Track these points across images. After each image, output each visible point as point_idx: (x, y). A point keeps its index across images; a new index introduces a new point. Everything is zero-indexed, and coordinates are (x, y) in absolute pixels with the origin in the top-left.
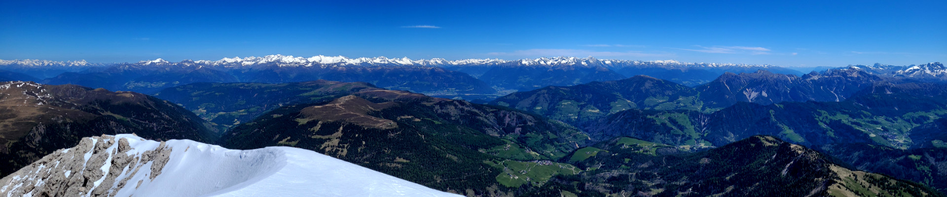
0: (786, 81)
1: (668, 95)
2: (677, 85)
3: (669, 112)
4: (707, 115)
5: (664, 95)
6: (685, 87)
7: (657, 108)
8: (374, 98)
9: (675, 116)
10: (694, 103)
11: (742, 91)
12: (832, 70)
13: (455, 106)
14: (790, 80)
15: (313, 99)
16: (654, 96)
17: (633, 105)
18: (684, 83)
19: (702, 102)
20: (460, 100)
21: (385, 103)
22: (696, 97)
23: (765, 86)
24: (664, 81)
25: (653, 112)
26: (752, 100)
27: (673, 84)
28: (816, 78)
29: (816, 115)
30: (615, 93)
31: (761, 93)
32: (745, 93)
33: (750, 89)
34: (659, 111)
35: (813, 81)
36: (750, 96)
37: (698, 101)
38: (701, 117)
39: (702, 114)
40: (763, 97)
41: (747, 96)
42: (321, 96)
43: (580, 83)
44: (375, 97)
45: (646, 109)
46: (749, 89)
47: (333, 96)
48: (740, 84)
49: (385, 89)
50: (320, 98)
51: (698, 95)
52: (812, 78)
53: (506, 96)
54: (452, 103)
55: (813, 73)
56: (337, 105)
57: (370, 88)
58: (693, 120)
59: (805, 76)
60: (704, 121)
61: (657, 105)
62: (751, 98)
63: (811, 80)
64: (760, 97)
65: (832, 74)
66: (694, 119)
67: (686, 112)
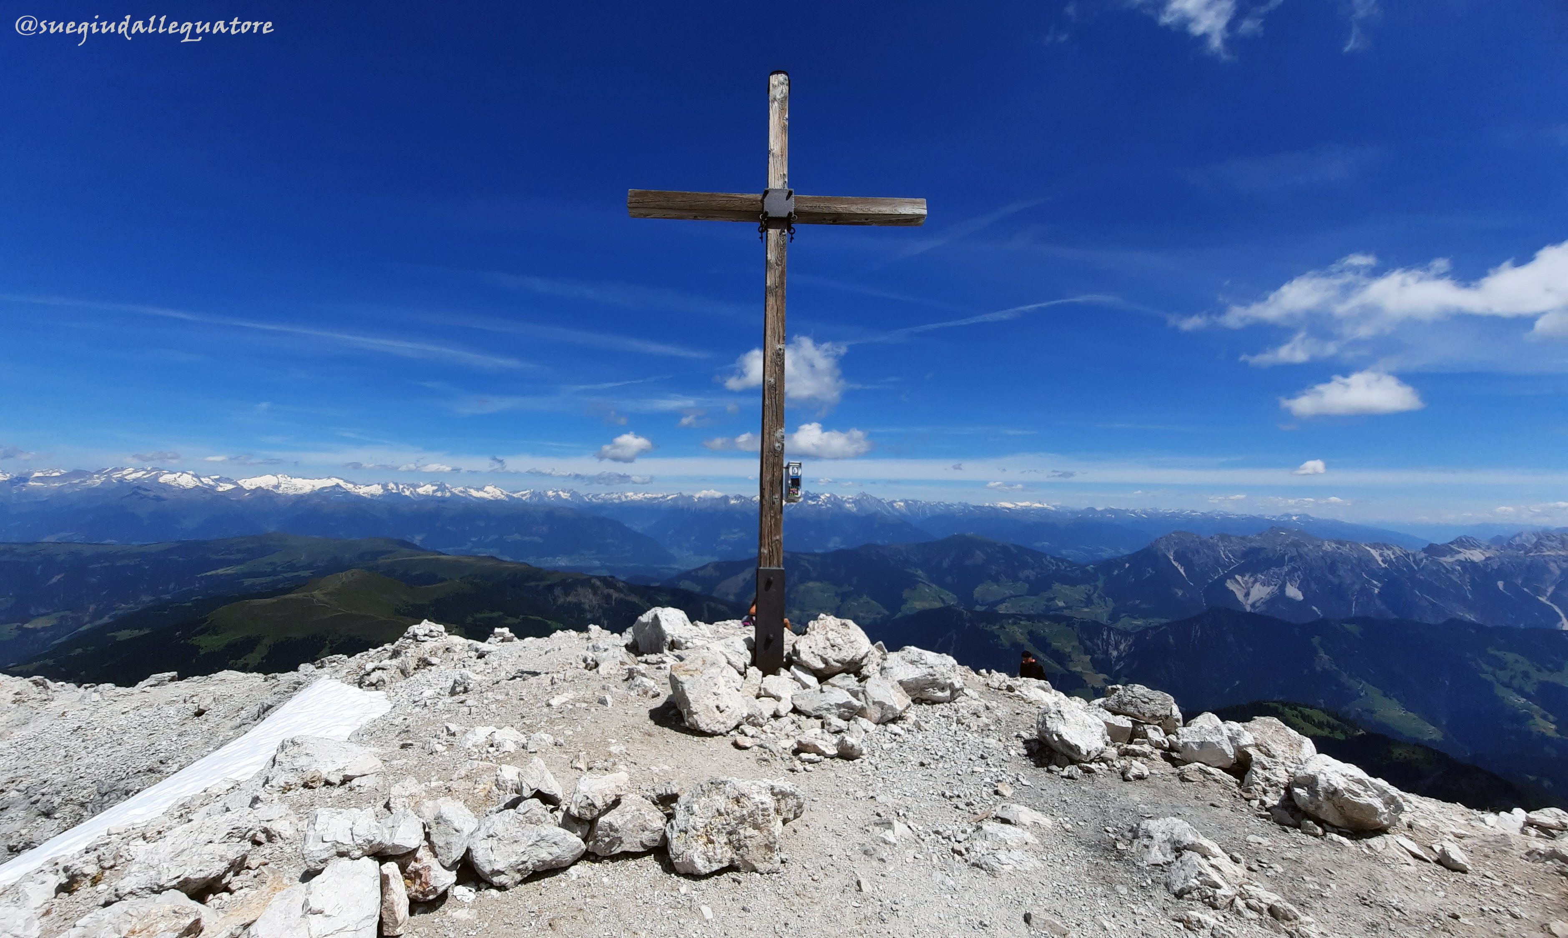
0: (1365, 562)
1: (1027, 580)
2: (1048, 557)
3: (1029, 618)
4: (1125, 634)
5: (1016, 579)
6: (1068, 562)
7: (1002, 609)
8: (414, 573)
9: (1045, 629)
10: (1089, 602)
11: (1223, 580)
12: (1536, 534)
13: (595, 590)
14: (1379, 559)
15: (248, 582)
16: (996, 580)
17: (951, 599)
18: (1064, 552)
19: (1109, 600)
20: (605, 577)
21: (439, 585)
22: (1096, 587)
23: (1294, 570)
24: (1016, 547)
25: (992, 617)
26: (1253, 605)
27: (1038, 555)
28: (1477, 556)
29: (1484, 666)
30: (911, 571)
31: (1282, 588)
32: (1230, 585)
33: (1246, 578)
34: (1008, 616)
35: (1469, 566)
36: (1247, 595)
37: (1100, 597)
38: (1109, 636)
39: (1110, 629)
40: (1291, 601)
41: (1240, 596)
42: (274, 573)
43: (841, 547)
44: (418, 572)
45: (978, 608)
46: (1243, 576)
47: (307, 573)
48: (1217, 561)
49: (440, 553)
50: (268, 579)
51: (1100, 584)
52: (1461, 557)
53: (696, 570)
54: (586, 582)
55: (1464, 542)
56: (316, 593)
57: (406, 551)
58: (1088, 643)
59: (1432, 550)
60: (1117, 648)
61: (1002, 601)
62: (1250, 601)
63: (1459, 562)
64: (1280, 597)
65: (1538, 546)
66: (1091, 640)
67: (1069, 621)
